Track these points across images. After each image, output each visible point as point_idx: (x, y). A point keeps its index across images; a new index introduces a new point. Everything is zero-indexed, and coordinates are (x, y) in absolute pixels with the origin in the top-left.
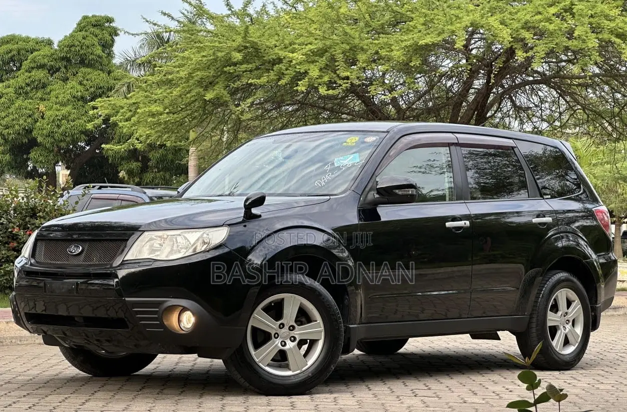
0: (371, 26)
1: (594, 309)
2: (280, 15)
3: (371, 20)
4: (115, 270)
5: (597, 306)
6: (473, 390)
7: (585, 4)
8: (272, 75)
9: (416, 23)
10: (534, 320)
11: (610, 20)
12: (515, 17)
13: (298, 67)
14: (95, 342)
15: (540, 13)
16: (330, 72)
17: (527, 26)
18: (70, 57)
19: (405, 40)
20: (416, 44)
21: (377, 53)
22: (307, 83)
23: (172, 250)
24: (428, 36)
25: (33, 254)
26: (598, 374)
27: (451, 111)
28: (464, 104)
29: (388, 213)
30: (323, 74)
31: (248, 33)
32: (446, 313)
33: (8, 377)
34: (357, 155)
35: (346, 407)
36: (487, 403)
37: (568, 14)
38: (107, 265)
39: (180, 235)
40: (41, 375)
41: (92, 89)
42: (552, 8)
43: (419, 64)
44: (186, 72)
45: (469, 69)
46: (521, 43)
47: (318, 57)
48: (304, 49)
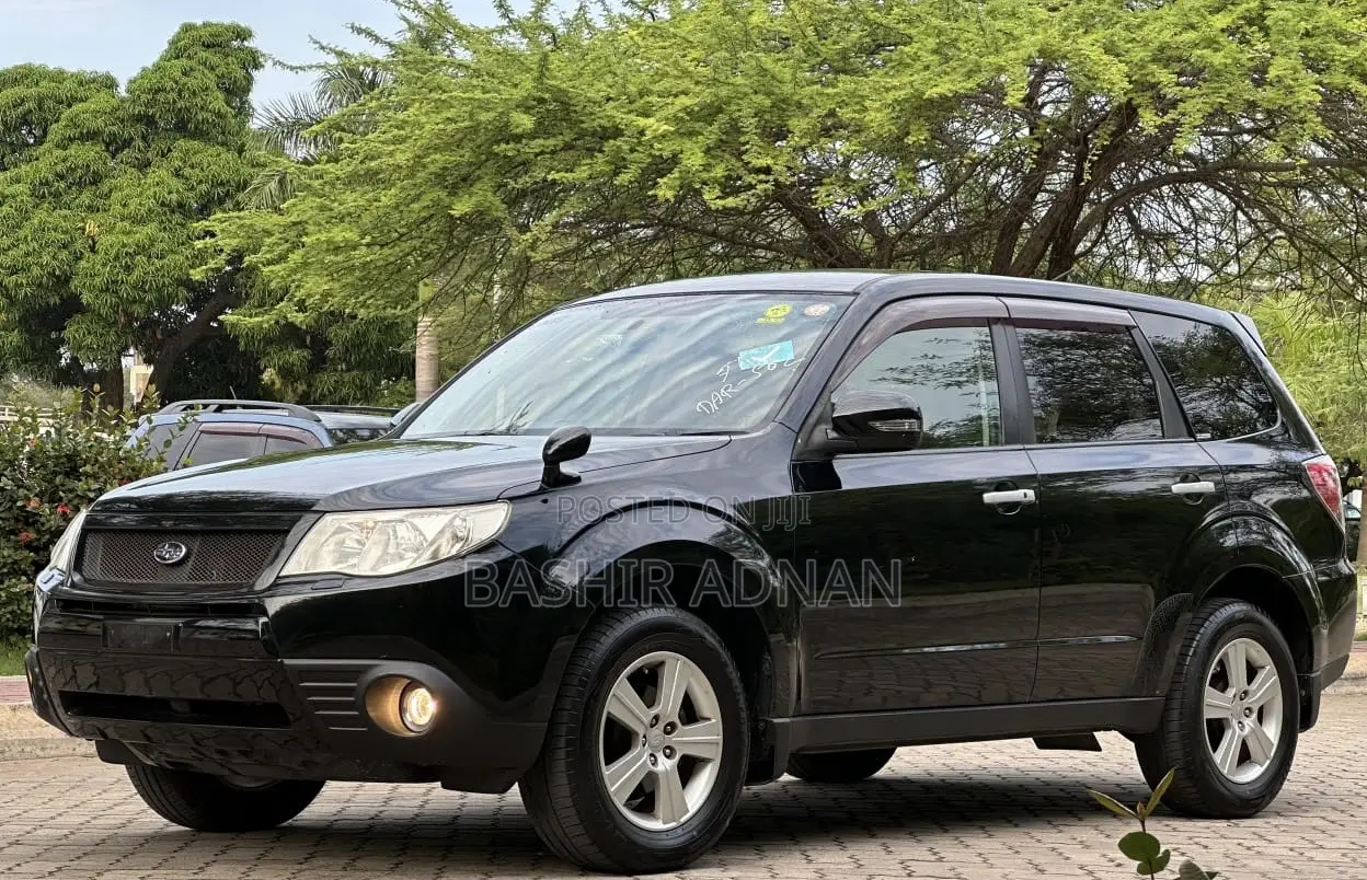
0: (818, 55)
1: (1306, 684)
2: (617, 28)
3: (819, 40)
4: (258, 598)
5: (1313, 675)
6: (1036, 862)
7: (1293, 7)
8: (600, 163)
9: (919, 49)
10: (1176, 704)
11: (1348, 44)
12: (1138, 35)
13: (656, 145)
14: (216, 756)
15: (1192, 27)
16: (727, 156)
17: (1163, 56)
18: (154, 116)
19: (895, 88)
20: (919, 95)
21: (832, 114)
22: (678, 183)
23: (385, 552)
24: (947, 78)
25: (78, 562)
26: (1314, 828)
27: (995, 241)
28: (1026, 226)
29: (857, 473)
30: (712, 162)
31: (547, 69)
32: (979, 692)
33: (14, 830)
34: (788, 344)
37: (1255, 28)
38: (241, 586)
39: (402, 521)
40: (88, 825)
42: (1219, 16)
43: (925, 140)
44: (409, 155)
45: (1035, 150)
46: (1149, 94)
47: (701, 124)
48: (670, 107)
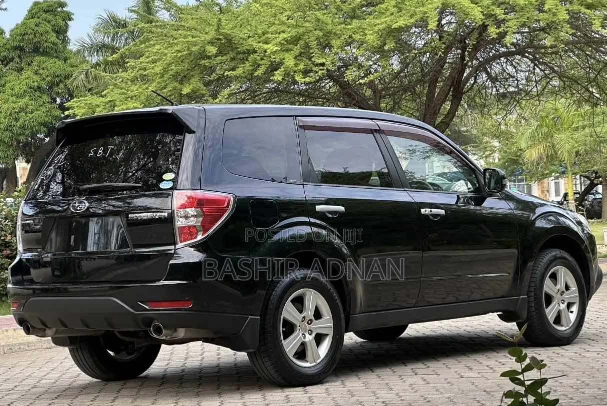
0: (342, 10)
3: (342, 3)
6: (468, 366)
8: (248, 66)
9: (388, 5)
13: (273, 57)
16: (305, 59)
17: (497, 3)
18: (23, 46)
19: (379, 24)
20: (390, 27)
21: (350, 37)
22: (284, 73)
24: (401, 19)
30: (298, 62)
31: (221, 25)
33: (31, 382)
35: (353, 388)
36: (482, 376)
40: (62, 377)
41: (49, 78)
43: (393, 46)
44: (161, 68)
45: (443, 48)
46: (492, 19)
47: (291, 45)
48: (277, 39)
